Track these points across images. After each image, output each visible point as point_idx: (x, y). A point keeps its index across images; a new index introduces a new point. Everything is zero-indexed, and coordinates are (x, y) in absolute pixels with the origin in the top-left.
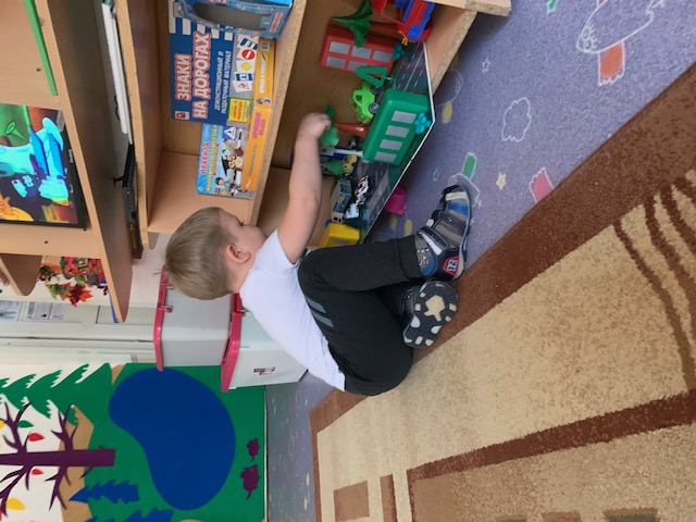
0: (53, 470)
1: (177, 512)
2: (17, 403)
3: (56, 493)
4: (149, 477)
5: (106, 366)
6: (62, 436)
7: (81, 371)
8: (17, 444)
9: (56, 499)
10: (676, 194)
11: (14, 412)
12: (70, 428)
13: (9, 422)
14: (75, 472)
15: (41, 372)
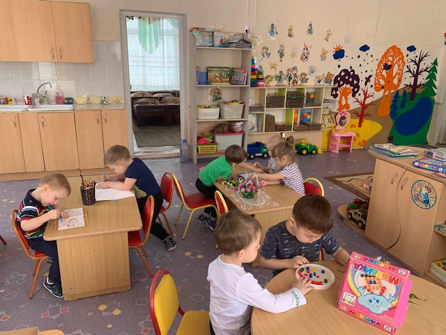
0: (412, 84)
1: (395, 120)
2: (431, 70)
3: (407, 85)
4: (406, 111)
5: (436, 94)
6: (420, 85)
7: (436, 88)
8: (421, 72)
9: (405, 86)
11: (428, 70)
12: (421, 87)
13: (427, 68)
14: (410, 90)
15: (437, 76)
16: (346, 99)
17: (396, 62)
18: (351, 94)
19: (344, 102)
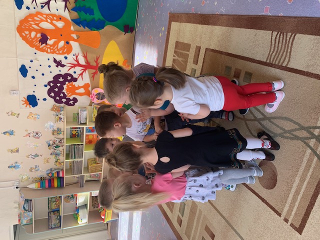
1: (107, 22)
3: (66, 6)
9: (66, 9)
10: (282, 35)
17: (38, 25)
18: (74, 83)
19: (82, 91)
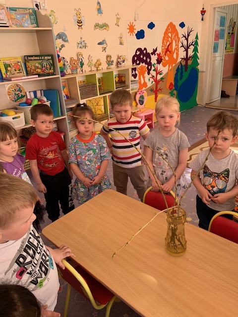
0: (185, 57)
3: (182, 59)
4: (183, 81)
5: (199, 64)
7: (198, 59)
8: (190, 46)
11: (193, 44)
12: (190, 59)
14: (184, 63)
15: (199, 48)
16: (144, 78)
17: (174, 39)
18: (146, 72)
19: (142, 82)
